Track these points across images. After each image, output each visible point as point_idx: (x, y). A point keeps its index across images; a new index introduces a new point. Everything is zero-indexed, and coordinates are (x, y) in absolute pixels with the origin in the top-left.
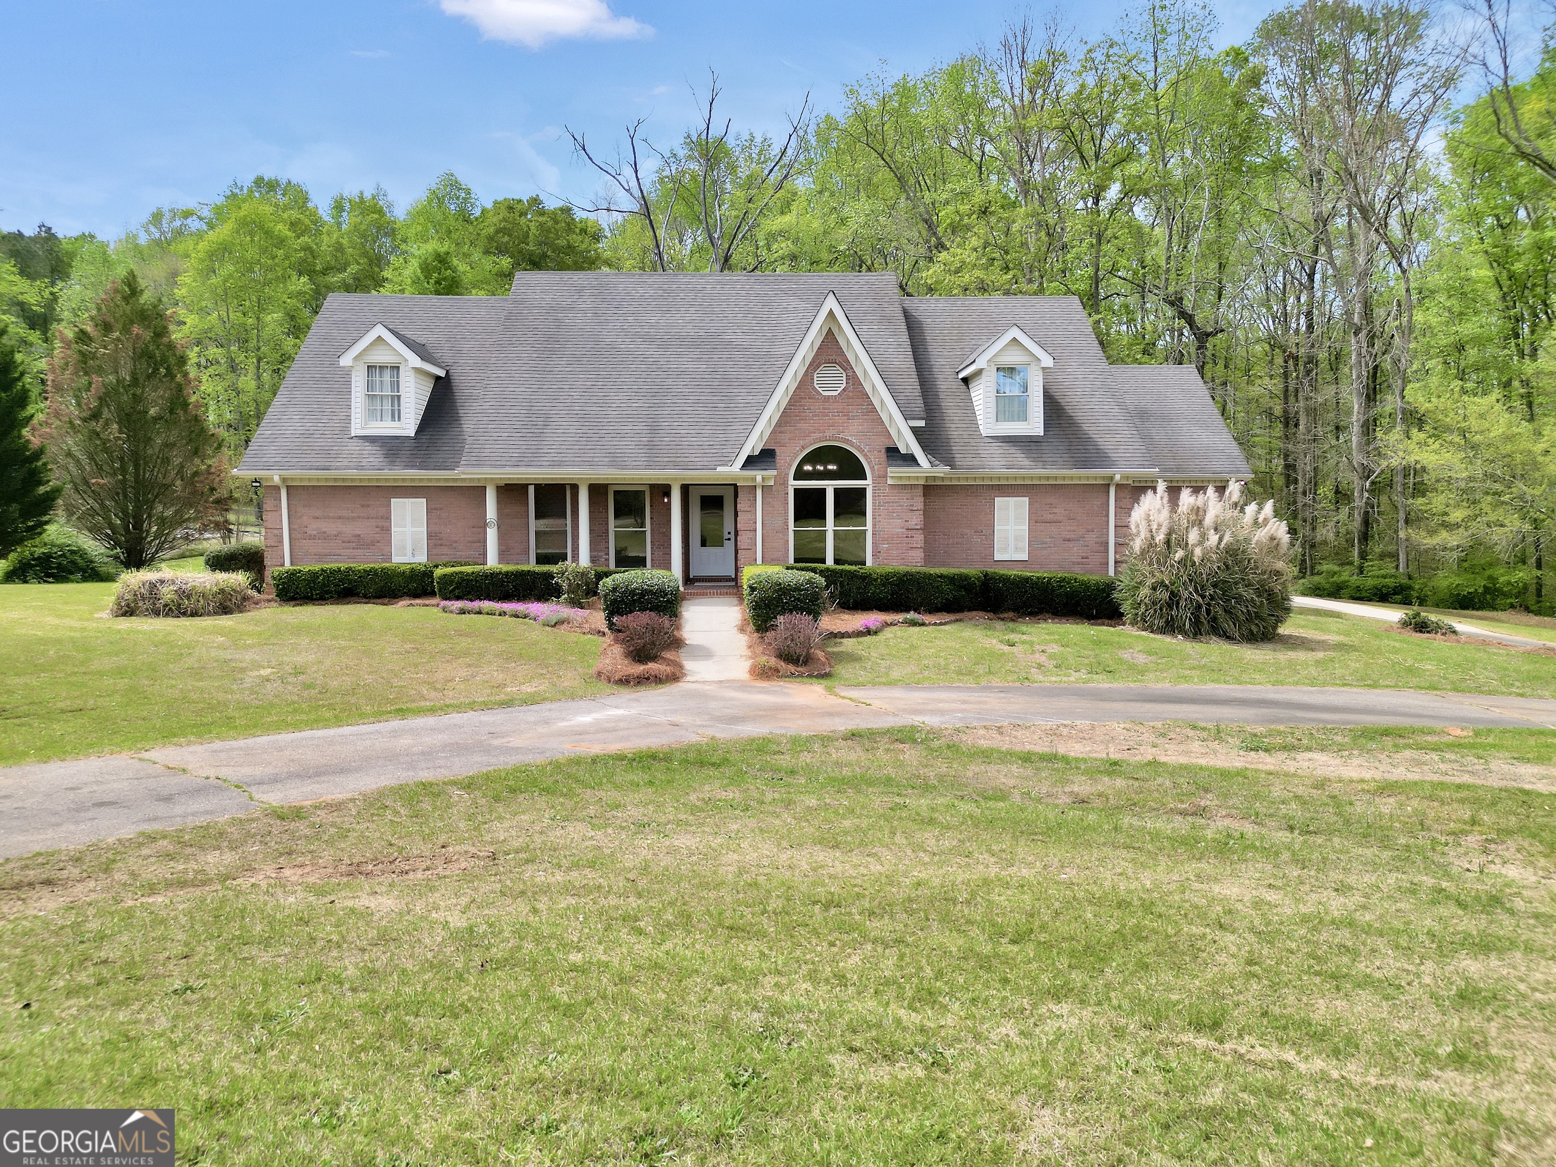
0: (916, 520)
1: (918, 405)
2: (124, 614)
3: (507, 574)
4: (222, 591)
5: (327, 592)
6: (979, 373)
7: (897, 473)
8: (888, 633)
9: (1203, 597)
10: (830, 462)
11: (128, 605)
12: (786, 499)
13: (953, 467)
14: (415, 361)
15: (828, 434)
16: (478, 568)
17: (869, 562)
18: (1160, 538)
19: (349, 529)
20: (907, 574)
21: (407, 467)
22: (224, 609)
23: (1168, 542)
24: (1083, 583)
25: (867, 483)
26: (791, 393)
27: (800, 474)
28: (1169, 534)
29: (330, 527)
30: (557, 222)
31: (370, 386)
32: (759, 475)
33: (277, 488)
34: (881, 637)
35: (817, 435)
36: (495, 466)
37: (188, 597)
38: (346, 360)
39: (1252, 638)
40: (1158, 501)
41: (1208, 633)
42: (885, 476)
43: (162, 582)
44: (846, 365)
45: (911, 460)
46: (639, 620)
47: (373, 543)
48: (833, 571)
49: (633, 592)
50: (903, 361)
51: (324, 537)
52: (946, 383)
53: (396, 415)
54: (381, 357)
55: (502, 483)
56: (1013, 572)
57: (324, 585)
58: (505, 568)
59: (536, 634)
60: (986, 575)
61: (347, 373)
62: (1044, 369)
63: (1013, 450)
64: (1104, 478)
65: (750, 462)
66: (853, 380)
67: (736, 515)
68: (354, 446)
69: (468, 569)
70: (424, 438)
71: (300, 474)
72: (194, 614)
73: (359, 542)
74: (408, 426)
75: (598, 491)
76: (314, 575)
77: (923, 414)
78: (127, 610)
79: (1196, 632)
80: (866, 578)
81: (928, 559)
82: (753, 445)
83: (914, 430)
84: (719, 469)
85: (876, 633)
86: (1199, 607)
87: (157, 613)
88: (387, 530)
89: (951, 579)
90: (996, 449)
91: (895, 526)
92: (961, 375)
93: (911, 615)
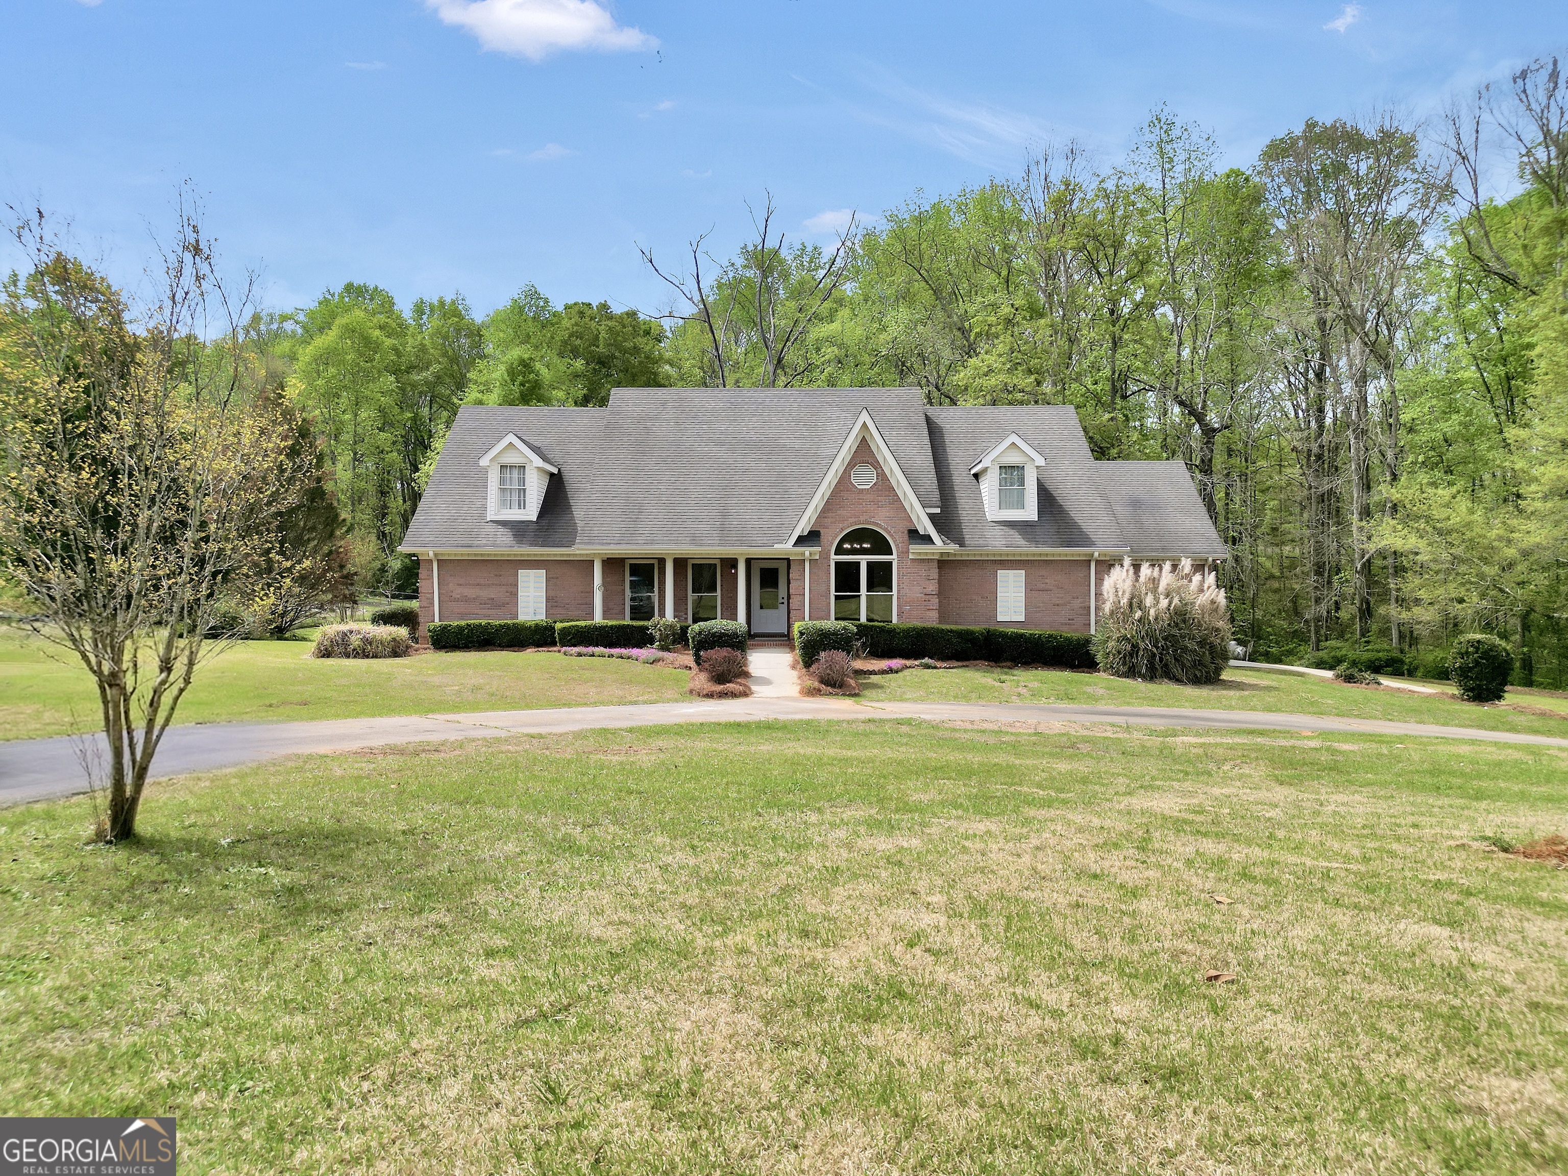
0: (933, 587)
1: (936, 496)
2: (323, 657)
3: (611, 627)
4: (394, 640)
5: (471, 642)
6: (985, 470)
7: (917, 550)
8: (907, 672)
9: (1157, 648)
10: (864, 542)
11: (326, 649)
12: (829, 570)
13: (962, 544)
14: (538, 462)
15: (862, 519)
16: (589, 623)
17: (895, 620)
18: (1124, 601)
19: (485, 594)
20: (924, 629)
21: (531, 545)
22: (395, 654)
23: (1131, 605)
24: (1067, 639)
25: (893, 558)
26: (833, 486)
27: (839, 551)
28: (1132, 599)
29: (470, 592)
30: (624, 327)
31: (502, 481)
32: (807, 551)
33: (430, 561)
34: (900, 674)
35: (853, 520)
36: (603, 544)
37: (370, 644)
38: (484, 462)
39: (1197, 681)
40: (1125, 573)
41: (1161, 677)
42: (908, 552)
43: (351, 632)
44: (876, 465)
45: (928, 539)
46: (718, 654)
47: (504, 605)
48: (865, 626)
49: (714, 635)
50: (923, 459)
51: (466, 600)
52: (960, 477)
53: (522, 504)
54: (511, 459)
55: (605, 557)
56: (1010, 630)
57: (468, 636)
58: (610, 623)
59: (639, 668)
60: (988, 632)
61: (485, 470)
62: (1038, 467)
63: (1012, 532)
64: (1086, 555)
65: (801, 541)
66: (882, 476)
67: (789, 583)
68: (491, 528)
69: (582, 623)
70: (544, 522)
71: (450, 551)
72: (375, 656)
73: (493, 604)
74: (531, 512)
75: (680, 564)
76: (461, 629)
77: (939, 503)
78: (326, 653)
79: (1152, 675)
80: (892, 632)
81: (942, 618)
82: (803, 527)
83: (932, 517)
84: (776, 546)
85: (897, 672)
86: (1154, 655)
87: (348, 656)
88: (516, 594)
89: (960, 634)
90: (998, 531)
91: (915, 593)
92: (973, 472)
93: (926, 660)
